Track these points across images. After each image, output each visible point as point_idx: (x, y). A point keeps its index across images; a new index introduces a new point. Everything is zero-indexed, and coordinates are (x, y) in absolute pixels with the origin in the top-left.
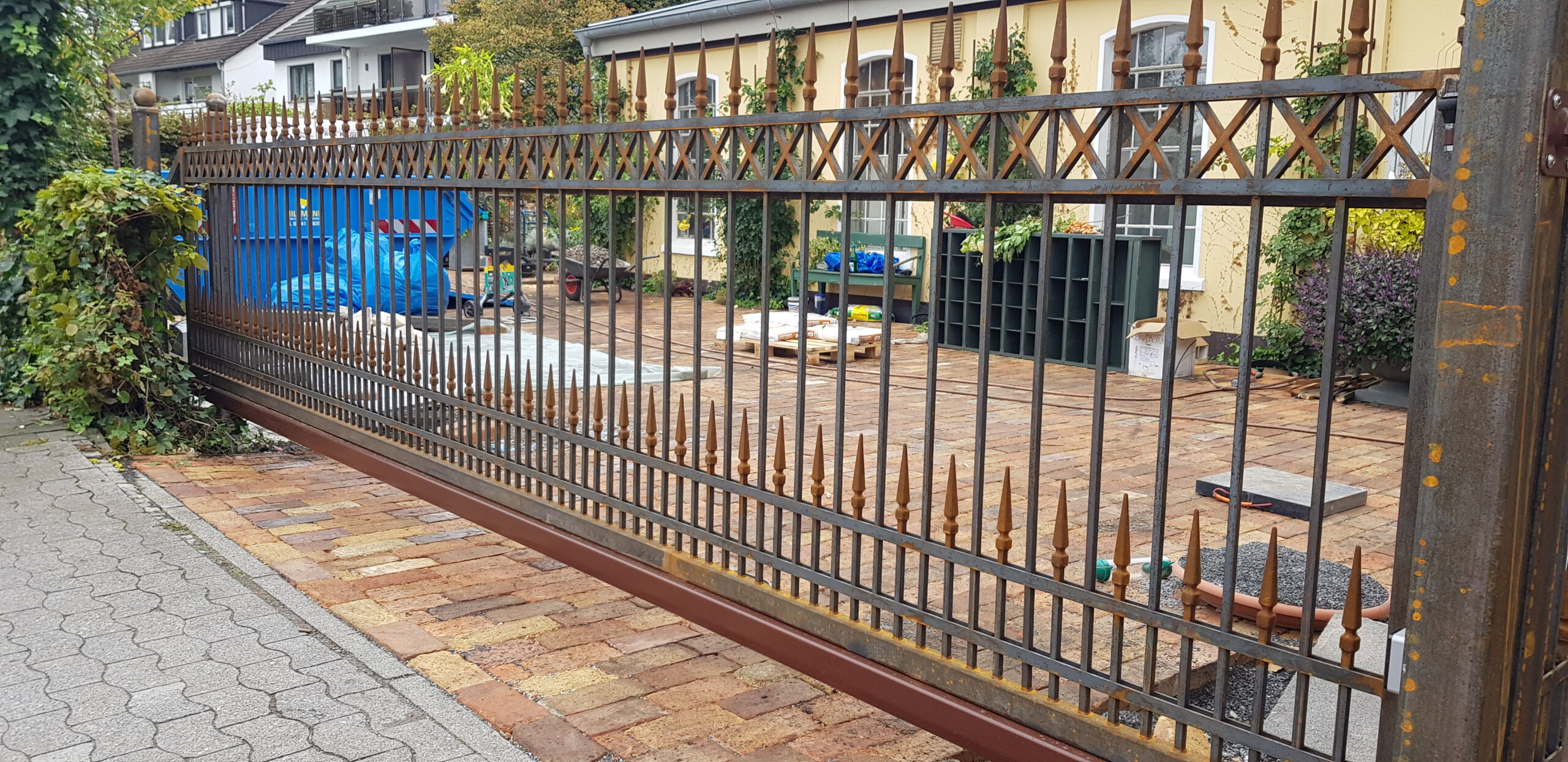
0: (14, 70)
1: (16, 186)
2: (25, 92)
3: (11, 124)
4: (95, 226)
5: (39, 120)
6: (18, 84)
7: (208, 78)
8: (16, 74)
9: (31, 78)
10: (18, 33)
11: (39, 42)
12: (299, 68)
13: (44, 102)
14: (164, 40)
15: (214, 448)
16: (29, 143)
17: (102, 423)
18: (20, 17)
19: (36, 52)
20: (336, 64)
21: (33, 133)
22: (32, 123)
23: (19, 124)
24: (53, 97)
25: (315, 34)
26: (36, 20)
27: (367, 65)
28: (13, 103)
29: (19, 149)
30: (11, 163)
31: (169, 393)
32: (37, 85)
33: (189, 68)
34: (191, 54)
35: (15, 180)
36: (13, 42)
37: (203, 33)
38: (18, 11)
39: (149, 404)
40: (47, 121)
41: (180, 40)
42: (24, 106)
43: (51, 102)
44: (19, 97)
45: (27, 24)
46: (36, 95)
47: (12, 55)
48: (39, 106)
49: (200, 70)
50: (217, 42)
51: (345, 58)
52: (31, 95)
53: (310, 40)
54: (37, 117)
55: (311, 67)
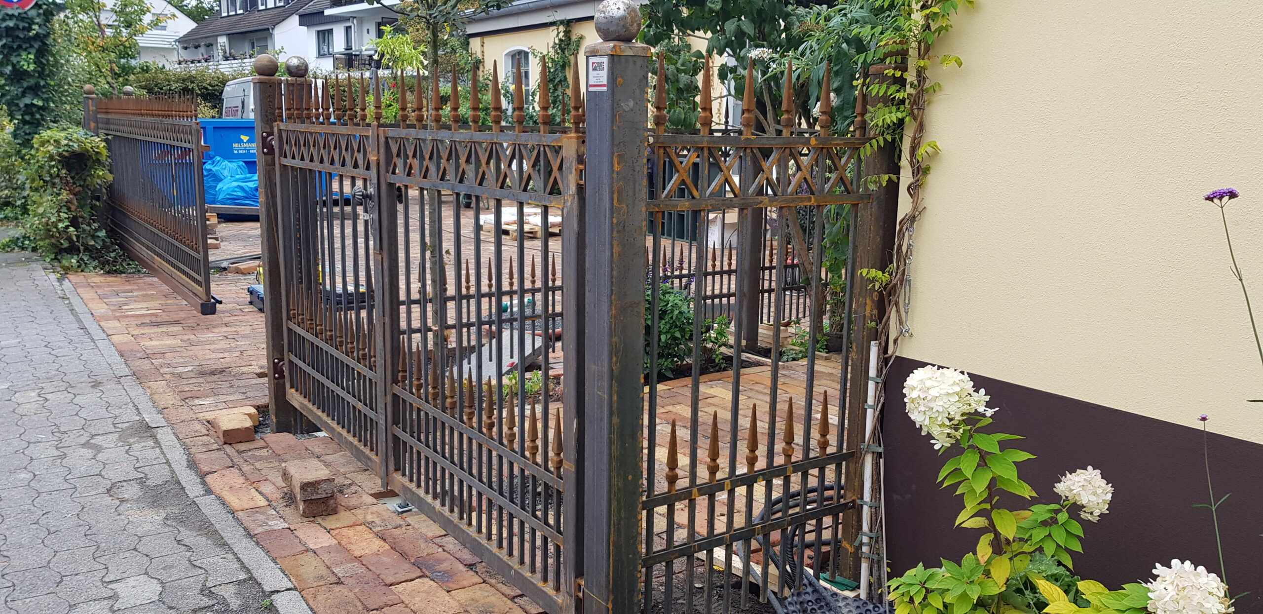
0: (24, 77)
1: (26, 137)
2: (29, 88)
3: (22, 105)
4: (51, 158)
5: (36, 103)
6: (25, 84)
7: (265, 39)
8: (24, 80)
9: (32, 82)
10: (24, 59)
11: (35, 63)
12: (323, 32)
13: (40, 93)
14: (236, 11)
15: (116, 271)
16: (32, 114)
17: (59, 257)
18: (25, 50)
19: (32, 69)
20: (348, 29)
21: (34, 110)
22: (33, 104)
23: (26, 105)
24: (44, 90)
25: (331, 8)
26: (33, 51)
27: (368, 30)
28: (24, 94)
29: (27, 118)
30: (24, 125)
31: (92, 243)
32: (36, 84)
33: (251, 32)
34: (254, 21)
35: (26, 134)
36: (22, 63)
37: (262, 5)
38: (24, 46)
39: (82, 248)
40: (40, 103)
41: (247, 11)
42: (29, 93)
43: (43, 93)
44: (27, 91)
45: (29, 53)
46: (35, 90)
47: (21, 70)
48: (37, 96)
49: (259, 33)
50: (271, 12)
51: (354, 24)
52: (33, 90)
53: (327, 12)
54: (35, 102)
55: (330, 31)
